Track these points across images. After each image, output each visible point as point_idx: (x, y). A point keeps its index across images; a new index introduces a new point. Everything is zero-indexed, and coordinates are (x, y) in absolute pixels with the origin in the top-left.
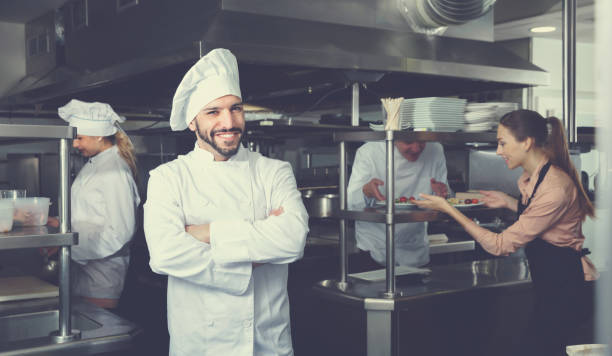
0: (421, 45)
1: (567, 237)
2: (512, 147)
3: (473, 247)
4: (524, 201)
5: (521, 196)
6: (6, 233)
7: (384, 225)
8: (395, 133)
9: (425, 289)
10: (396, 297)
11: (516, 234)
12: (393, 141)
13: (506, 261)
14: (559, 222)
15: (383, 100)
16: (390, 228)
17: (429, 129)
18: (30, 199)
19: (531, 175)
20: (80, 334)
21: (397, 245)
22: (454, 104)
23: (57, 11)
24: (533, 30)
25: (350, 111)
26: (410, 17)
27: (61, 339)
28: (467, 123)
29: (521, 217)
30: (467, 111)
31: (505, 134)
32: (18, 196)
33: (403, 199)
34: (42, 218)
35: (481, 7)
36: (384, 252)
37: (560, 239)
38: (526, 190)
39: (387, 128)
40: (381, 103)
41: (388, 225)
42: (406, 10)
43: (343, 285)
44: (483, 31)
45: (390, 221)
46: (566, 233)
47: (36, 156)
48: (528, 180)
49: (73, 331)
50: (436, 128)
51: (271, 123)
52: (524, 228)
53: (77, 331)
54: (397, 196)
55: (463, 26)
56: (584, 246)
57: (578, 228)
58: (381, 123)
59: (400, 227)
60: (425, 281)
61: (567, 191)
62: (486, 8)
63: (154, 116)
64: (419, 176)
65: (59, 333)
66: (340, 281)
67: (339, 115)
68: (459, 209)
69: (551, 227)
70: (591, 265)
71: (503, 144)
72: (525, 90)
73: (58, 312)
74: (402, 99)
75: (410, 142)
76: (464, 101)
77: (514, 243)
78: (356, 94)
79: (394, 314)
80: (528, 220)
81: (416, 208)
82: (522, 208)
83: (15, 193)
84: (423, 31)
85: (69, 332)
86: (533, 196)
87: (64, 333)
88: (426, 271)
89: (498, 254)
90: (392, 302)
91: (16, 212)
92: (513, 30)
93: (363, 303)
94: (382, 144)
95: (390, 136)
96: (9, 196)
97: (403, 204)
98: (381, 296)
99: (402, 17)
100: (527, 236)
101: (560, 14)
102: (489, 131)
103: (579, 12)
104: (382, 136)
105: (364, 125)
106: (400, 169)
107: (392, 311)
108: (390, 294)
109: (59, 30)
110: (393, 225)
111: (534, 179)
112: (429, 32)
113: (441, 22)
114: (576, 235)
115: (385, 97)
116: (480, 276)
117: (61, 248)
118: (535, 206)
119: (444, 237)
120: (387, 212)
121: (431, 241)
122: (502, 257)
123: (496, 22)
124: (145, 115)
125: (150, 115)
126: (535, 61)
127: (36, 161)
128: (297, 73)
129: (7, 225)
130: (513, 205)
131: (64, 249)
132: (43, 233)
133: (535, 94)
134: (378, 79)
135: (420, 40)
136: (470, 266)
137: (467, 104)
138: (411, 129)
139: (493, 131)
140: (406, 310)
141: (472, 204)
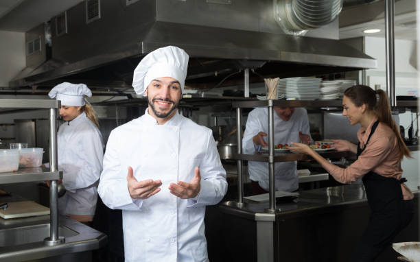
0: (290, 42)
1: (391, 170)
2: (353, 110)
3: (327, 178)
4: (361, 146)
5: (359, 143)
6: (14, 172)
7: (268, 164)
8: (274, 101)
9: (296, 206)
10: (277, 212)
11: (356, 168)
12: (273, 107)
13: (349, 187)
14: (385, 160)
15: (265, 80)
16: (272, 166)
17: (297, 99)
18: (30, 149)
19: (366, 129)
20: (64, 240)
21: (276, 177)
22: (313, 82)
23: (46, 23)
24: (365, 32)
25: (243, 88)
26: (282, 24)
27: (52, 243)
28: (322, 94)
29: (359, 157)
30: (322, 86)
31: (347, 102)
32: (22, 147)
33: (280, 146)
34: (38, 162)
35: (330, 16)
36: (268, 182)
37: (386, 172)
38: (363, 139)
39: (268, 98)
40: (264, 81)
41: (270, 163)
42: (280, 19)
43: (240, 204)
44: (331, 33)
45: (271, 161)
46: (390, 167)
47: (33, 120)
48: (364, 132)
49: (60, 237)
50: (301, 98)
51: (190, 96)
52: (362, 165)
53: (63, 238)
54: (276, 144)
55: (317, 29)
56: (403, 177)
57: (398, 165)
58: (265, 95)
59: (278, 165)
60: (295, 201)
61: (390, 139)
62: (333, 17)
63: (112, 92)
64: (291, 130)
65: (50, 239)
66: (238, 201)
67: (236, 90)
68: (318, 152)
69: (380, 164)
70: (407, 189)
71: (347, 109)
72: (360, 72)
73: (49, 225)
74: (278, 78)
75: (284, 108)
76: (320, 79)
77: (355, 175)
78: (247, 75)
79: (275, 223)
80: (364, 159)
81: (288, 152)
82: (360, 151)
83: (20, 145)
84: (291, 33)
85: (57, 238)
86: (367, 143)
87: (54, 239)
88: (297, 194)
89: (344, 182)
90: (274, 215)
91: (21, 158)
92: (352, 32)
93: (254, 216)
94: (266, 109)
95: (270, 104)
96: (16, 147)
97: (280, 149)
98: (266, 211)
99: (277, 24)
100: (363, 170)
101: (383, 20)
102: (337, 100)
103: (396, 19)
104: (265, 104)
105: (253, 96)
106: (278, 126)
108: (272, 210)
109: (48, 36)
110: (273, 163)
111: (368, 132)
112: (295, 34)
113: (303, 27)
114: (397, 169)
115: (267, 78)
116: (333, 197)
117: (51, 181)
118: (369, 150)
119: (308, 171)
120: (269, 155)
121: (299, 174)
122: (347, 184)
123: (340, 27)
124: (105, 92)
125: (109, 92)
126: (367, 52)
127: (33, 124)
128: (207, 62)
129: (16, 167)
130: (354, 149)
131: (53, 182)
132: (39, 172)
133: (367, 75)
134: (261, 65)
135: (290, 39)
136: (325, 190)
137: (322, 82)
138: (285, 99)
139: (340, 99)
140: (283, 220)
141: (327, 149)
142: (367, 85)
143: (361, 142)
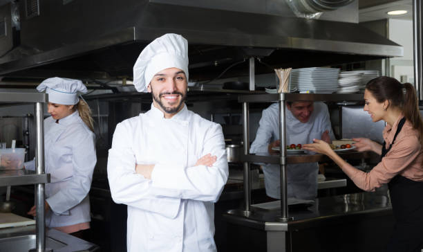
0: (302, 28)
2: (375, 106)
3: (346, 184)
4: (387, 146)
8: (286, 95)
10: (289, 220)
12: (284, 101)
14: (414, 162)
15: (276, 70)
16: (283, 168)
17: (312, 92)
19: (392, 126)
20: (52, 251)
22: (329, 73)
23: (12, 2)
24: (390, 13)
25: (248, 79)
26: (293, 6)
28: (340, 87)
29: (384, 158)
30: (340, 78)
31: (369, 97)
33: (293, 146)
37: (415, 176)
38: (389, 138)
39: (279, 92)
40: (274, 72)
42: (291, 0)
43: (247, 213)
44: (350, 15)
45: (283, 162)
48: (390, 130)
49: (47, 249)
50: (317, 91)
53: (51, 249)
55: (334, 12)
58: (275, 88)
60: (309, 209)
65: (35, 251)
66: (245, 210)
67: (238, 83)
71: (368, 104)
72: (383, 61)
74: (290, 69)
76: (338, 70)
77: (378, 179)
78: (252, 66)
79: (287, 233)
80: (390, 161)
81: (303, 153)
82: (385, 152)
84: (304, 16)
85: (44, 250)
86: (393, 143)
87: (40, 250)
90: (286, 225)
92: (373, 13)
93: (264, 225)
95: (282, 98)
97: (294, 150)
98: (277, 220)
99: (287, 6)
102: (357, 93)
104: (276, 98)
105: (260, 89)
107: (286, 232)
108: (284, 219)
109: (15, 18)
111: (394, 130)
112: (308, 16)
113: (317, 8)
115: (277, 68)
116: (351, 205)
117: (37, 185)
119: (323, 177)
120: (281, 156)
123: (360, 8)
126: (392, 38)
130: (378, 150)
131: (40, 186)
133: (391, 64)
134: (269, 54)
135: (302, 24)
136: (343, 197)
137: (340, 73)
138: (298, 92)
139: (360, 93)
140: (297, 230)
141: (347, 149)
142: (391, 76)
143: (386, 141)
